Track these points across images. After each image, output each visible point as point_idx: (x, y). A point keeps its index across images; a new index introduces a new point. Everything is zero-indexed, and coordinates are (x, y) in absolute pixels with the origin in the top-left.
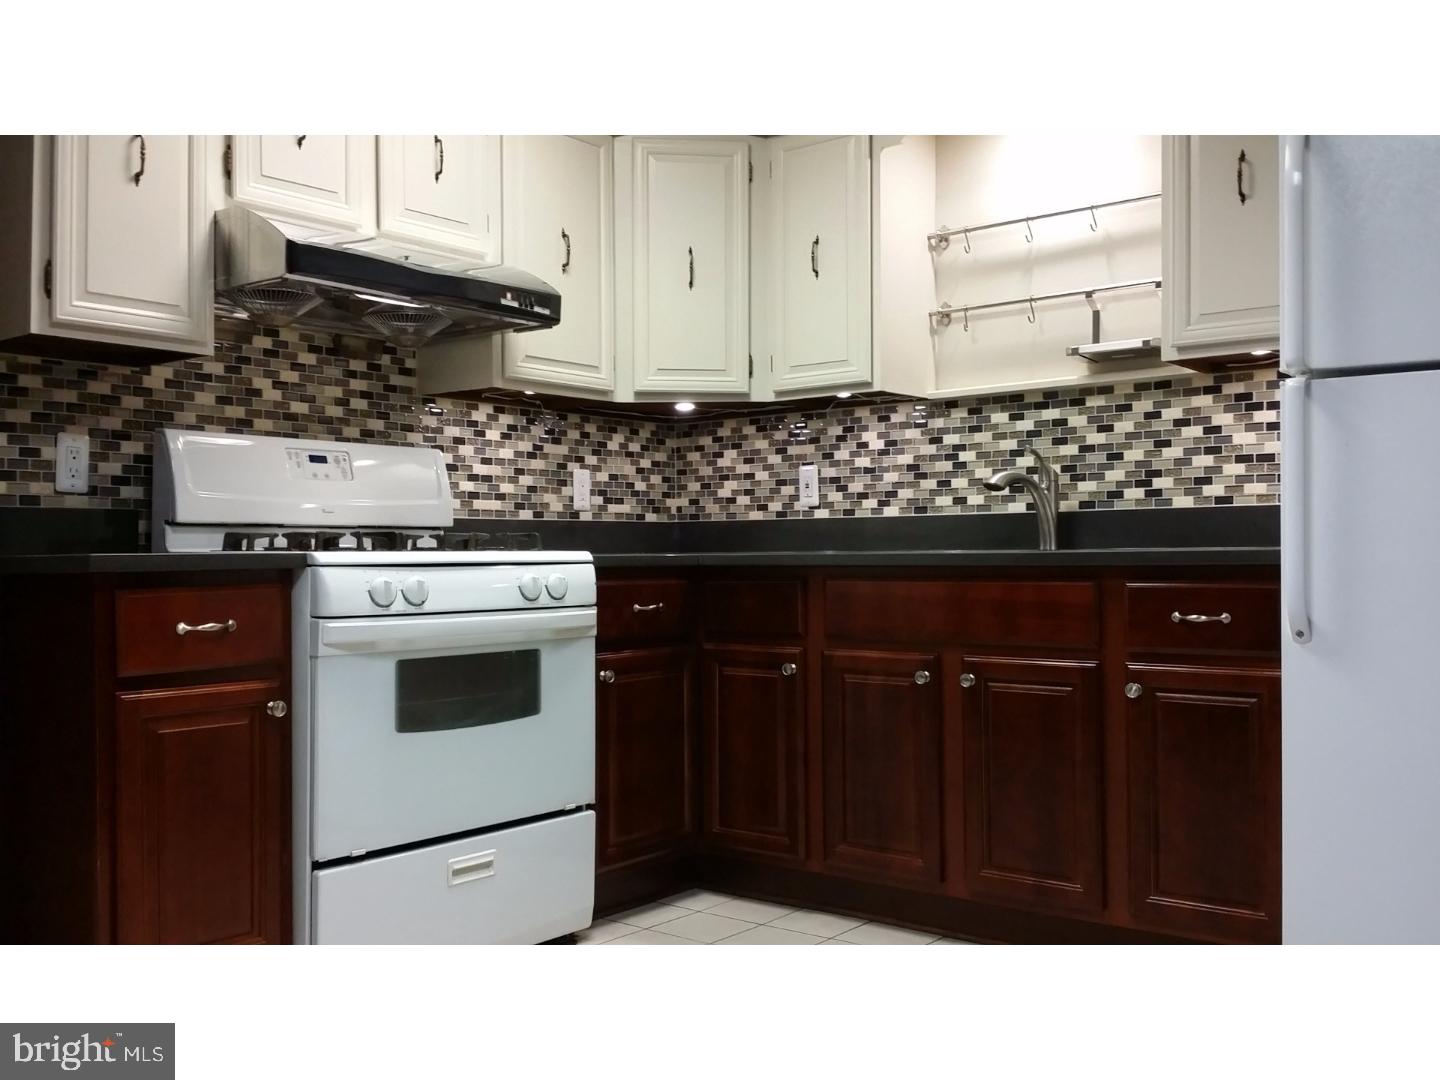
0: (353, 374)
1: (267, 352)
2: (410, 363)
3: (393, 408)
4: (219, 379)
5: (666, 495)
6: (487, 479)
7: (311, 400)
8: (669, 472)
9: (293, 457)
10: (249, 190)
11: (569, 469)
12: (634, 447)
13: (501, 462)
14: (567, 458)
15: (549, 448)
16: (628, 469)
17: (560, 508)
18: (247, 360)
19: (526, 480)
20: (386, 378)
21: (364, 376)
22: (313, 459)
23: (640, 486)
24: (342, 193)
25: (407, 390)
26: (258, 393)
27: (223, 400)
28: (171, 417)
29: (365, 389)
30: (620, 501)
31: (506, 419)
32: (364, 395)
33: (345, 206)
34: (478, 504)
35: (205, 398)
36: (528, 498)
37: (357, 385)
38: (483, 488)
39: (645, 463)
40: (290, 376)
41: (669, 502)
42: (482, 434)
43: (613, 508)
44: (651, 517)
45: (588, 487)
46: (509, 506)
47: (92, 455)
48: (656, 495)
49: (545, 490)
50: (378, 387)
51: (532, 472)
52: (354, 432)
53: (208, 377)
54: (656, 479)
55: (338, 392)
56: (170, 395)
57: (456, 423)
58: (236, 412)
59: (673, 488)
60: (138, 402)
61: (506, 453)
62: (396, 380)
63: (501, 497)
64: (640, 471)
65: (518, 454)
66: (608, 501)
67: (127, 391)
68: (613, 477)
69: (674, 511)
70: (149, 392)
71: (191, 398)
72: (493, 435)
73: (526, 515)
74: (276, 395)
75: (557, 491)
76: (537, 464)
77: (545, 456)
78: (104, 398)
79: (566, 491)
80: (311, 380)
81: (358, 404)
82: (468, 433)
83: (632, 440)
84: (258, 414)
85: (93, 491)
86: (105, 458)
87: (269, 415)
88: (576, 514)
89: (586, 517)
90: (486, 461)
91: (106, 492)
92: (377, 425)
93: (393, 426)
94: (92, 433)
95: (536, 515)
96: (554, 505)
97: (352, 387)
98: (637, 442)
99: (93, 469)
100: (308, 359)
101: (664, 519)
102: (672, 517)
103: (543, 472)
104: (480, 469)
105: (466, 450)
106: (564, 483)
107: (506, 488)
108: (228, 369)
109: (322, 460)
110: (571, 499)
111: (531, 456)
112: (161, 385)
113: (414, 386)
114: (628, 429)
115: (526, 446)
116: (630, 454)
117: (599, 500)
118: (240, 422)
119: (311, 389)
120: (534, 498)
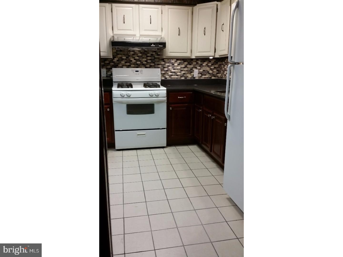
0: (148, 56)
1: (133, 54)
2: (159, 53)
3: (156, 61)
4: (125, 59)
5: (217, 73)
6: (175, 72)
7: (140, 61)
8: (218, 69)
9: (133, 71)
10: (116, 32)
11: (193, 70)
12: (210, 64)
13: (177, 69)
14: (193, 68)
15: (188, 66)
16: (208, 69)
17: (191, 77)
18: (130, 56)
19: (183, 72)
20: (154, 56)
21: (150, 56)
22: (136, 71)
23: (211, 72)
24: (132, 30)
25: (159, 58)
26: (132, 61)
27: (125, 62)
28: (118, 66)
29: (150, 59)
30: (206, 75)
31: (179, 62)
32: (150, 60)
33: (133, 31)
34: (172, 77)
35: (123, 62)
36: (184, 75)
37: (149, 58)
38: (174, 74)
39: (212, 67)
40: (137, 58)
41: (218, 75)
42: (174, 64)
43: (203, 76)
44: (213, 78)
45: (197, 72)
46: (179, 77)
47: (106, 72)
48: (215, 73)
49: (188, 74)
50: (153, 58)
51: (184, 71)
52: (148, 66)
53: (123, 59)
54: (215, 70)
55: (145, 60)
56: (118, 62)
57: (168, 63)
58: (128, 64)
59: (219, 72)
60: (113, 64)
61: (179, 67)
62: (156, 56)
63: (178, 75)
64: (211, 69)
65: (181, 68)
66: (202, 75)
67: (111, 62)
68: (203, 70)
69: (219, 76)
70: (114, 62)
71: (121, 62)
72: (176, 64)
73: (183, 78)
74: (135, 61)
75: (190, 74)
76: (186, 69)
77: (188, 68)
78: (108, 63)
79: (192, 74)
80: (140, 58)
81: (149, 61)
82: (171, 64)
83: (209, 63)
84: (132, 64)
85: (107, 77)
86: (108, 72)
87: (133, 64)
88: (195, 78)
89: (197, 78)
90: (174, 69)
91: (109, 77)
92: (153, 64)
93: (156, 64)
94: (106, 69)
95: (185, 78)
96: (189, 76)
97: (148, 59)
98: (211, 63)
99: (107, 73)
100: (140, 55)
101: (217, 78)
102: (219, 77)
103: (187, 71)
104: (173, 71)
105: (170, 68)
106: (192, 72)
107: (178, 74)
108: (126, 58)
109: (138, 71)
110: (193, 75)
111: (184, 68)
112: (116, 61)
113: (160, 57)
114: (208, 61)
115: (183, 66)
116: (208, 66)
117: (200, 75)
118: (129, 66)
119: (140, 59)
120: (185, 75)
